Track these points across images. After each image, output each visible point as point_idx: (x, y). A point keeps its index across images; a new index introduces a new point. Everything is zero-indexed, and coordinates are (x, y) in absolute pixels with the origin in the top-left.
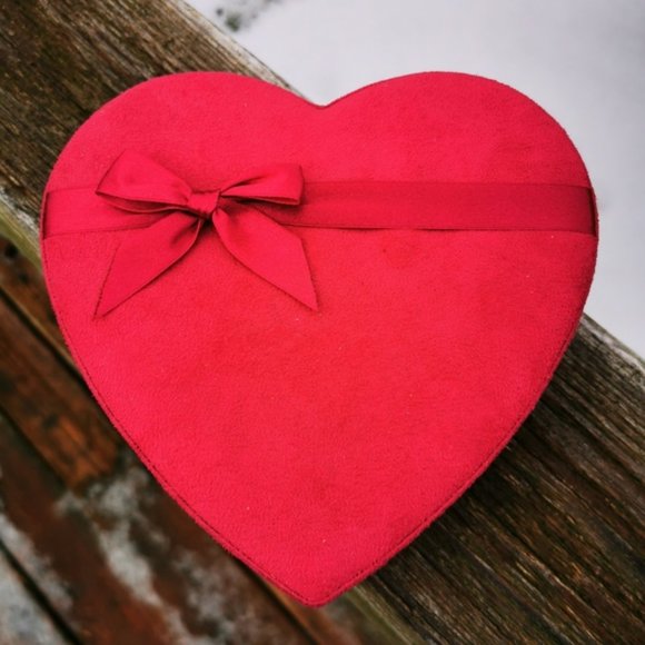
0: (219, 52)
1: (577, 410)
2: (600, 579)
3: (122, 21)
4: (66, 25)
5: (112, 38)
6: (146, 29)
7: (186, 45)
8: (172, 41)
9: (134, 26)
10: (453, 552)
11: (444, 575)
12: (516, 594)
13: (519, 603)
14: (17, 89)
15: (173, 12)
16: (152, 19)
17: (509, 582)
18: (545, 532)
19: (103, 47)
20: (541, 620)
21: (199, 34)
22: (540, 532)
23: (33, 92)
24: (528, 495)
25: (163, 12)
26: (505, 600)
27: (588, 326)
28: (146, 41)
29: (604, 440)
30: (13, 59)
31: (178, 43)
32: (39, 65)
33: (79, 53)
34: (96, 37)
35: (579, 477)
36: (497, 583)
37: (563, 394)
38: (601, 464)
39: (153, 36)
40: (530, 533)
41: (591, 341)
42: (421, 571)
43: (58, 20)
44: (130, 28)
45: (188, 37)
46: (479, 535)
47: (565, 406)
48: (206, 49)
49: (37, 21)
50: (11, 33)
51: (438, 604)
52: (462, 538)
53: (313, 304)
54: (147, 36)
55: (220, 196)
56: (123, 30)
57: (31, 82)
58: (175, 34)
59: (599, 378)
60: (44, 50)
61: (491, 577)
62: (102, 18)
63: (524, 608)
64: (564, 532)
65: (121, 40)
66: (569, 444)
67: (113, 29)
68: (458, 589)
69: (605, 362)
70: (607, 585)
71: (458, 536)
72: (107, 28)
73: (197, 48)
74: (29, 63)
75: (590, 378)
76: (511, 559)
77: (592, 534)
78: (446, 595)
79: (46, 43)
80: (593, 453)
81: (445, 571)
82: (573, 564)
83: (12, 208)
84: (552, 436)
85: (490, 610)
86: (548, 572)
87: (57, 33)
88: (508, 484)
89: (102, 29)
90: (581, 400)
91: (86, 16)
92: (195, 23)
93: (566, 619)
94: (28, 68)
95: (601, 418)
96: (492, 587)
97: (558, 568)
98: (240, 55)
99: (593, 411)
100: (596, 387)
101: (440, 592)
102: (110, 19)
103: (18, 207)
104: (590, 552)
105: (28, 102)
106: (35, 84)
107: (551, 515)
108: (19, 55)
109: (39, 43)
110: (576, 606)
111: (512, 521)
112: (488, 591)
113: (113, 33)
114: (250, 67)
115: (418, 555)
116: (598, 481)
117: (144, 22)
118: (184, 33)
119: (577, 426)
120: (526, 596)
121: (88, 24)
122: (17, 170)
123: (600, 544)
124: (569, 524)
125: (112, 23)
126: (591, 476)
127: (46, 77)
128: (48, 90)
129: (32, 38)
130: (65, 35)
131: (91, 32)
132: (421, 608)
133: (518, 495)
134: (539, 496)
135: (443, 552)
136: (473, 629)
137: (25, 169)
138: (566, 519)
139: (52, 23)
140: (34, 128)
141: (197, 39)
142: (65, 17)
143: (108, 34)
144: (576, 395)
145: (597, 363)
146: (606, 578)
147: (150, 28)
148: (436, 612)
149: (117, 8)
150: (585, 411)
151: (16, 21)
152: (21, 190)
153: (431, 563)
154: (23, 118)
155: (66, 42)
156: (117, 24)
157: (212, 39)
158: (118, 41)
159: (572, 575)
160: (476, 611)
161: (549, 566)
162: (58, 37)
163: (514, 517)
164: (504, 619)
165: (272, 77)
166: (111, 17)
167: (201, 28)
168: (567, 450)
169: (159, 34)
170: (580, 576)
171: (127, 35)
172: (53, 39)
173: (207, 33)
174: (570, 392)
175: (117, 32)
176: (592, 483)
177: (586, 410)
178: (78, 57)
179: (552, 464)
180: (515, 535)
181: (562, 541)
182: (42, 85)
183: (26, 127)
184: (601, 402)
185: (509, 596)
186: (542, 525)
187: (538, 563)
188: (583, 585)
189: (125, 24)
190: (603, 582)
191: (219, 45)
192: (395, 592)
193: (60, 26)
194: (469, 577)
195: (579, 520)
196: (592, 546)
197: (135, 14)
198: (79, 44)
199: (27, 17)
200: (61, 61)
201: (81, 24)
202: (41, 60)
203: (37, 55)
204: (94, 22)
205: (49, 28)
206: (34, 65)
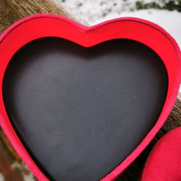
0: (66, 14)
3: (36, 4)
4: (18, 5)
5: (32, 9)
6: (43, 7)
7: (56, 12)
8: (51, 11)
9: (39, 6)
15: (52, 2)
16: (45, 4)
19: (29, 12)
21: (60, 9)
23: (4, 24)
25: (49, 2)
28: (43, 10)
31: (53, 11)
32: (7, 17)
33: (21, 13)
34: (27, 9)
39: (45, 9)
43: (15, 4)
44: (38, 7)
45: (57, 10)
48: (62, 13)
49: (9, 4)
54: (43, 9)
56: (35, 7)
57: (4, 21)
58: (52, 9)
60: (9, 12)
62: (29, 3)
65: (35, 10)
67: (33, 7)
72: (31, 6)
73: (59, 13)
74: (4, 16)
79: (11, 10)
87: (15, 7)
89: (29, 6)
91: (25, 3)
92: (59, 6)
94: (4, 17)
98: (73, 15)
102: (32, 4)
105: (2, 27)
106: (5, 22)
109: (8, 10)
113: (33, 8)
114: (76, 19)
117: (43, 5)
118: (55, 8)
121: (25, 5)
125: (32, 5)
127: (9, 20)
129: (6, 8)
130: (17, 8)
131: (25, 7)
139: (13, 4)
141: (59, 10)
142: (18, 3)
147: (45, 7)
151: (2, 4)
155: (17, 10)
156: (34, 5)
157: (64, 10)
158: (34, 10)
162: (15, 9)
165: (84, 22)
166: (32, 3)
167: (61, 7)
169: (47, 9)
171: (37, 8)
172: (13, 9)
173: (63, 9)
175: (34, 8)
178: (20, 15)
182: (7, 22)
189: (37, 5)
191: (66, 12)
193: (16, 5)
197: (40, 2)
198: (21, 11)
199: (6, 3)
200: (15, 15)
201: (22, 5)
202: (8, 15)
203: (7, 13)
204: (27, 4)
205: (12, 6)
206: (6, 16)
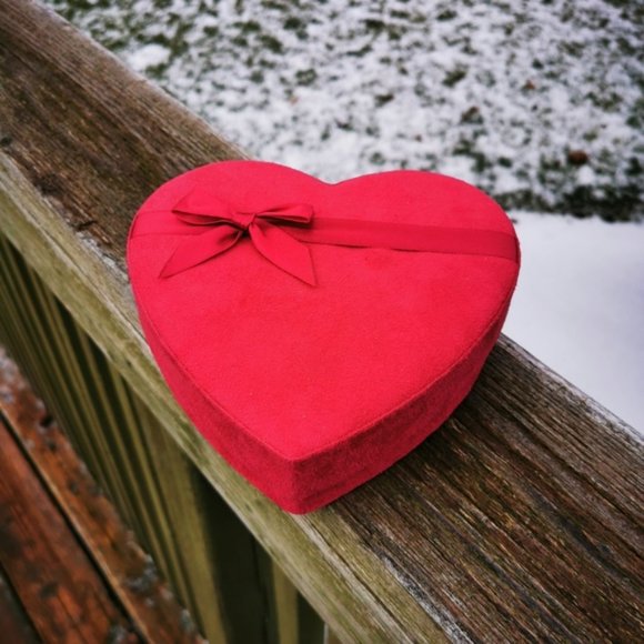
1: (515, 409)
2: (528, 527)
4: (158, 155)
10: (408, 497)
11: (400, 514)
12: (458, 530)
13: (461, 537)
14: (116, 188)
15: (234, 152)
16: (219, 155)
17: (453, 522)
18: (484, 490)
20: (478, 551)
22: (480, 490)
23: (127, 190)
24: (472, 463)
25: (228, 152)
26: (449, 534)
27: (526, 356)
29: (535, 431)
30: (116, 170)
32: (135, 176)
34: (178, 163)
35: (513, 454)
36: (443, 521)
37: (504, 398)
38: (532, 447)
40: (472, 489)
41: (528, 366)
42: (382, 509)
43: (152, 151)
46: (430, 487)
47: (506, 407)
49: (138, 151)
50: (118, 156)
51: (394, 532)
52: (417, 488)
53: (313, 283)
55: (256, 216)
57: (127, 185)
59: (533, 390)
60: (140, 168)
61: (438, 516)
62: (184, 153)
63: (464, 540)
64: (500, 491)
66: (506, 431)
68: (410, 523)
69: (539, 380)
70: (534, 531)
71: (414, 486)
72: (187, 159)
74: (128, 174)
75: (526, 390)
76: (456, 506)
77: (523, 494)
78: (400, 526)
79: (143, 165)
80: (526, 439)
81: (401, 510)
82: (507, 514)
83: (100, 255)
84: (494, 426)
85: (436, 540)
86: (485, 518)
87: (151, 159)
88: (457, 455)
89: (183, 158)
90: (518, 403)
91: (174, 151)
93: (499, 553)
94: (127, 177)
95: (533, 416)
96: (439, 524)
97: (494, 516)
99: (527, 411)
100: (531, 396)
101: (396, 524)
103: (105, 255)
104: (521, 507)
105: (123, 196)
106: (130, 186)
107: (490, 478)
108: (122, 169)
109: (137, 163)
110: (508, 545)
111: (457, 480)
112: (435, 527)
115: (381, 497)
116: (529, 458)
119: (513, 420)
120: (466, 532)
121: (173, 156)
122: (108, 233)
123: (530, 502)
124: (505, 487)
125: (191, 156)
126: (524, 454)
127: (138, 183)
128: (139, 190)
129: (132, 160)
130: (156, 160)
131: (175, 160)
132: (380, 533)
133: (464, 464)
134: (481, 464)
135: (400, 497)
136: (421, 552)
137: (114, 233)
138: (501, 482)
139: (148, 153)
140: (125, 210)
142: (158, 150)
143: (187, 162)
144: (514, 400)
145: (531, 380)
146: (534, 527)
148: (392, 538)
149: (195, 148)
150: (520, 411)
151: (122, 150)
152: (109, 245)
153: (390, 504)
154: (118, 204)
155: (156, 164)
156: (194, 157)
159: (505, 522)
160: (425, 541)
161: (486, 514)
162: (152, 161)
163: (460, 478)
164: (447, 547)
166: (191, 152)
168: (506, 435)
170: (511, 523)
172: (147, 162)
174: (509, 397)
175: (193, 161)
176: (524, 459)
177: (522, 410)
178: (163, 173)
179: (494, 445)
180: (460, 491)
181: (498, 497)
182: (135, 187)
183: (119, 210)
184: (534, 406)
185: (453, 531)
186: (482, 485)
187: (477, 510)
188: (514, 530)
190: (531, 530)
192: (358, 520)
193: (153, 155)
194: (421, 515)
195: (513, 484)
196: (523, 503)
197: (208, 152)
198: (166, 166)
199: (131, 149)
200: (151, 174)
201: (169, 155)
202: (137, 173)
203: (134, 170)
204: (178, 154)
205: (145, 156)
206: (131, 175)
